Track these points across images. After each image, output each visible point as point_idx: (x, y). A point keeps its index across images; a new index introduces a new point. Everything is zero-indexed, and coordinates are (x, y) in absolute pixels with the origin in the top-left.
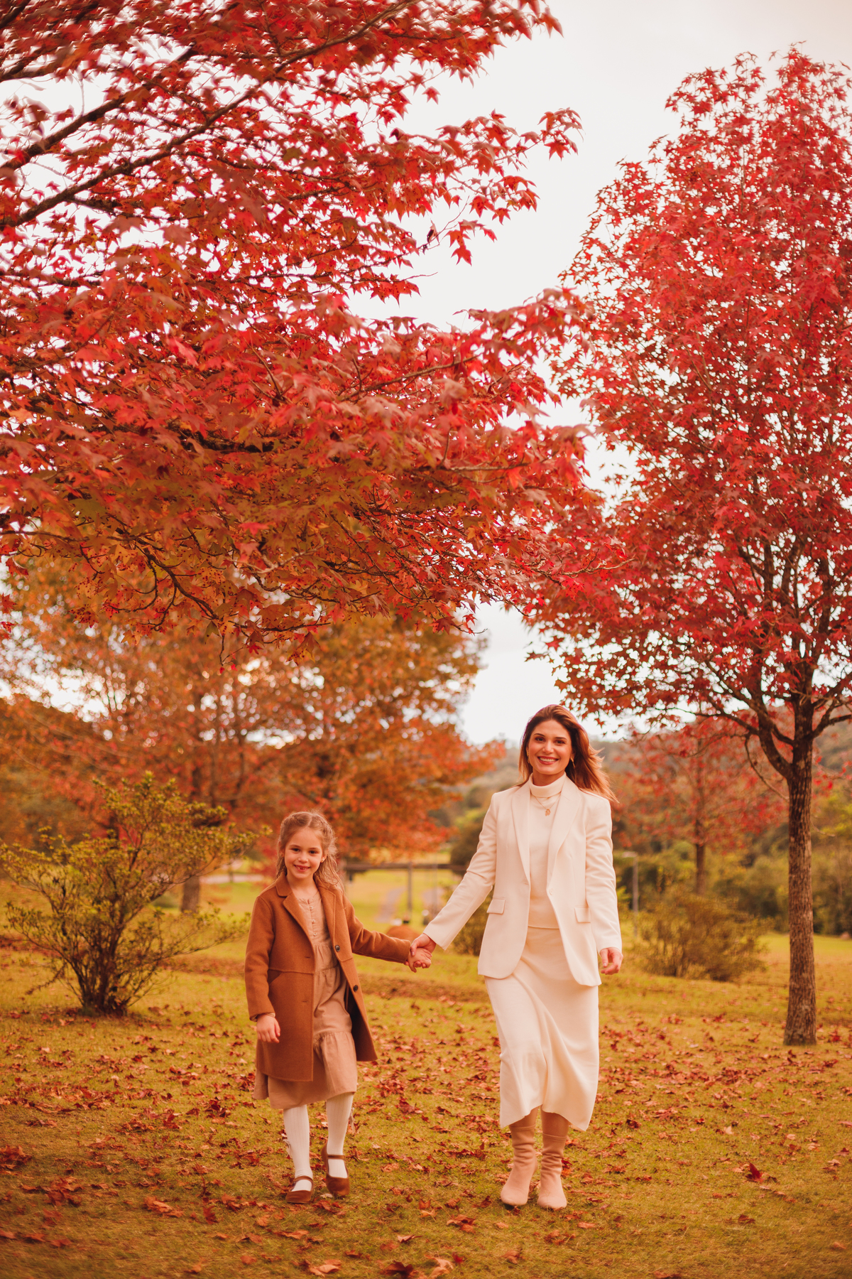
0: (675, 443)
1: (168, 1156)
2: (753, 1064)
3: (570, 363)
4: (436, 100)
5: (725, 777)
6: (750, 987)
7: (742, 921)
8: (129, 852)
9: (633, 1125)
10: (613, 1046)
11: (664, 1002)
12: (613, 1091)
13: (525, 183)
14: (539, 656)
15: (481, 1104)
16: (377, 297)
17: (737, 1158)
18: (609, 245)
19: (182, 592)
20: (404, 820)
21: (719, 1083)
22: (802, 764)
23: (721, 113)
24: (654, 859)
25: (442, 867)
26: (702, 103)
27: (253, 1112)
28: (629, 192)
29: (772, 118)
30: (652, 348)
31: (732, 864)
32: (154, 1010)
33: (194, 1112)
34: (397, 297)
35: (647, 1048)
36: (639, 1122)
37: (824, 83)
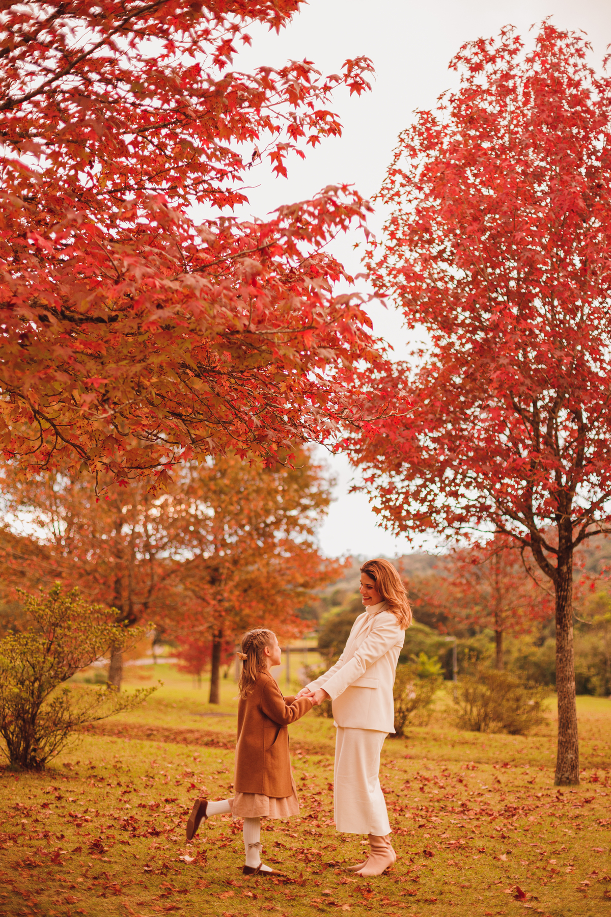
0: (463, 324)
1: (49, 888)
2: (529, 802)
3: (380, 264)
4: (250, 44)
5: (515, 580)
6: (535, 739)
7: (531, 688)
8: (43, 644)
9: (428, 854)
10: (422, 789)
11: (468, 752)
12: (417, 826)
13: (332, 115)
14: (359, 488)
15: (310, 838)
16: (216, 206)
17: (508, 881)
18: (408, 174)
19: (63, 439)
20: (276, 616)
21: (502, 818)
22: (565, 569)
23: (492, 71)
24: (471, 642)
25: (311, 650)
26: (476, 63)
27: (127, 848)
28: (423, 133)
29: (531, 73)
30: (444, 251)
31: (527, 644)
32: (67, 766)
33: (78, 850)
34: (232, 206)
35: (449, 790)
36: (434, 851)
37: (567, 46)
